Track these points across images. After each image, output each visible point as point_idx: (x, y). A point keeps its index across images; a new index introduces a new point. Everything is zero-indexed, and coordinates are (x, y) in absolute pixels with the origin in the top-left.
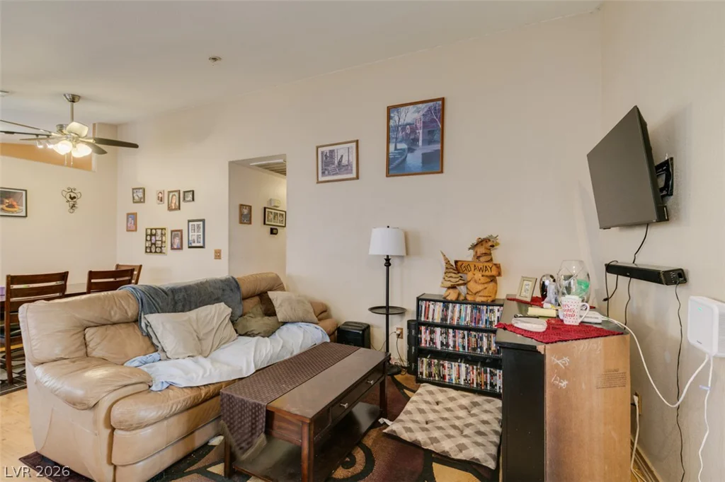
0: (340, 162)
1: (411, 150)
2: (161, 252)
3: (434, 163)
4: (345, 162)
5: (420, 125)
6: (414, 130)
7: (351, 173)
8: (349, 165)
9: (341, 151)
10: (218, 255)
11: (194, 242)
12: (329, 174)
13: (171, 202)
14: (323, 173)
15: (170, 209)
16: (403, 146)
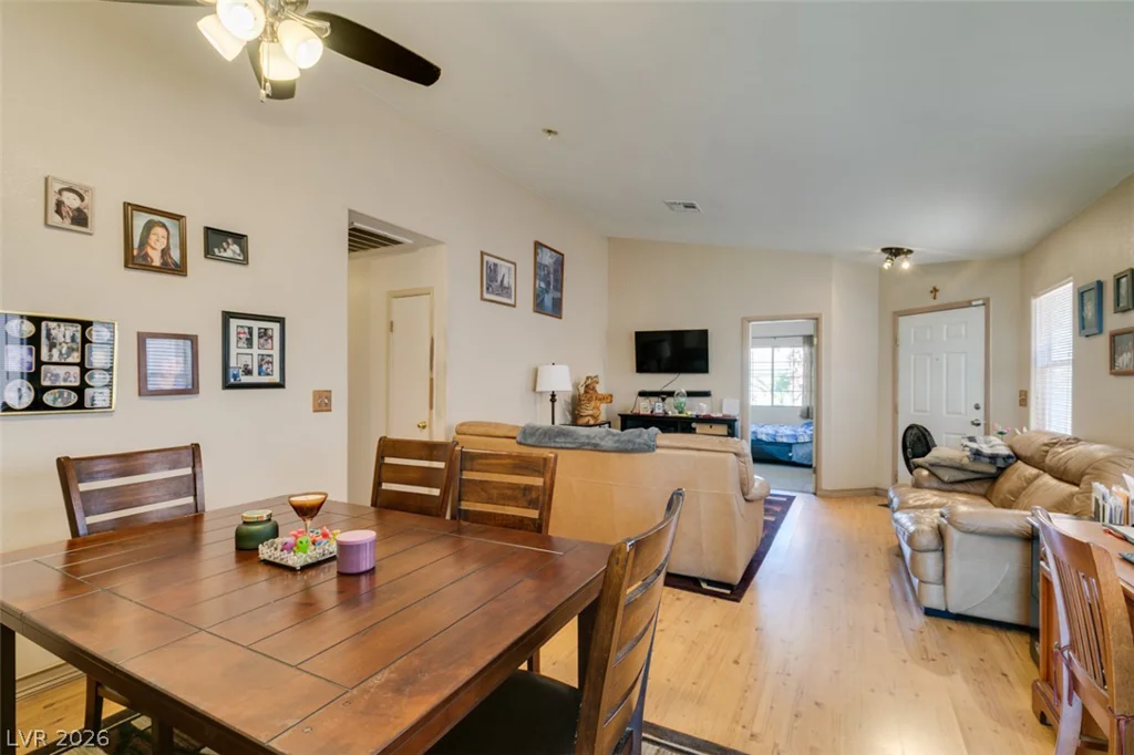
0: (502, 282)
1: (547, 292)
2: (80, 405)
3: (556, 310)
4: (506, 283)
5: (552, 270)
6: (549, 273)
7: (510, 297)
8: (509, 288)
9: (504, 268)
10: (322, 402)
11: (248, 372)
12: (493, 293)
13: (144, 242)
14: (488, 289)
15: (135, 260)
16: (543, 285)
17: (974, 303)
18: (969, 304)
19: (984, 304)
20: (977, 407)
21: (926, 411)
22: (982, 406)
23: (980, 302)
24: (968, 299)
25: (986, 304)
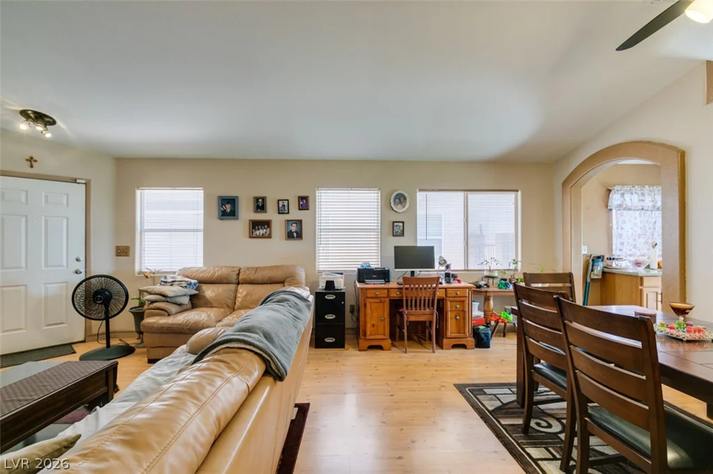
17: (78, 181)
18: (75, 181)
19: (85, 184)
20: (78, 260)
21: (20, 268)
22: (82, 259)
23: (84, 182)
24: (75, 176)
25: (87, 184)
